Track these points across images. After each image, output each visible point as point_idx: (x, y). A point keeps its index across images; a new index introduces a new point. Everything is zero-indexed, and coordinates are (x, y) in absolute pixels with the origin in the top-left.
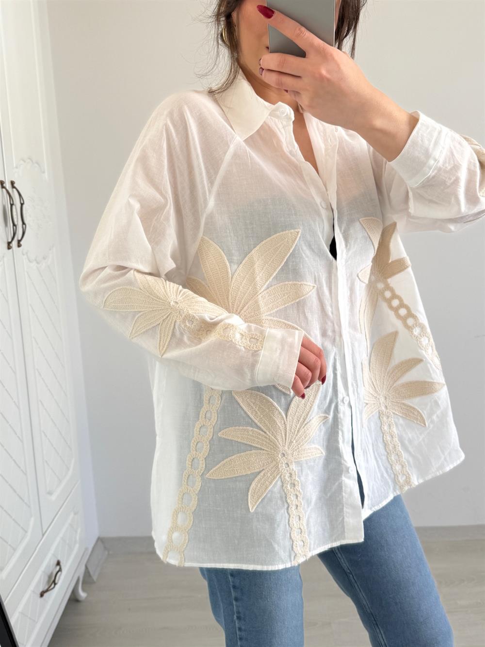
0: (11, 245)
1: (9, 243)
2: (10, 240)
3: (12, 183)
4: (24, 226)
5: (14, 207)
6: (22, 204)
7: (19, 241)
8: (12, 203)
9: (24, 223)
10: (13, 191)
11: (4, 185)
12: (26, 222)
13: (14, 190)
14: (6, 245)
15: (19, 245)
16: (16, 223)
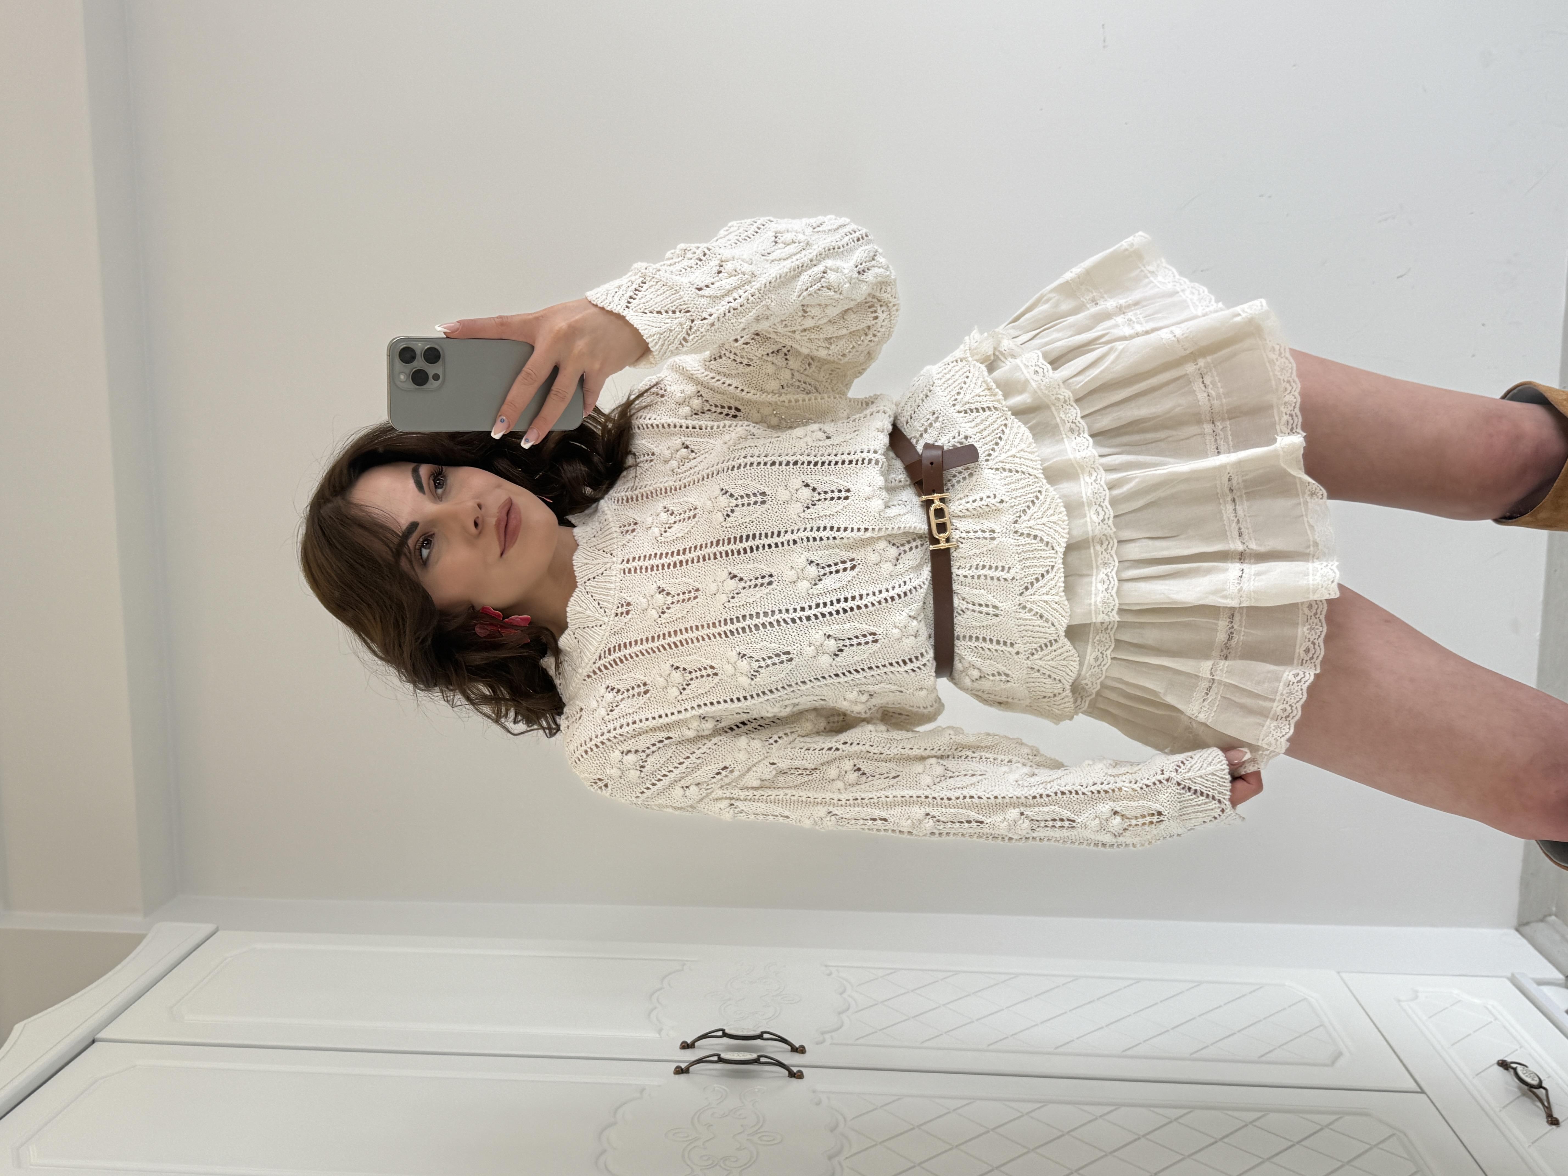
0: (795, 1070)
1: (792, 1075)
2: (787, 1073)
3: (685, 1046)
4: (766, 1036)
5: (724, 1056)
6: (725, 1035)
7: (794, 1049)
8: (716, 1058)
9: (760, 1037)
10: (699, 1047)
11: (683, 1066)
12: (758, 1032)
13: (697, 1044)
14: (794, 1081)
15: (801, 1050)
16: (754, 1056)
